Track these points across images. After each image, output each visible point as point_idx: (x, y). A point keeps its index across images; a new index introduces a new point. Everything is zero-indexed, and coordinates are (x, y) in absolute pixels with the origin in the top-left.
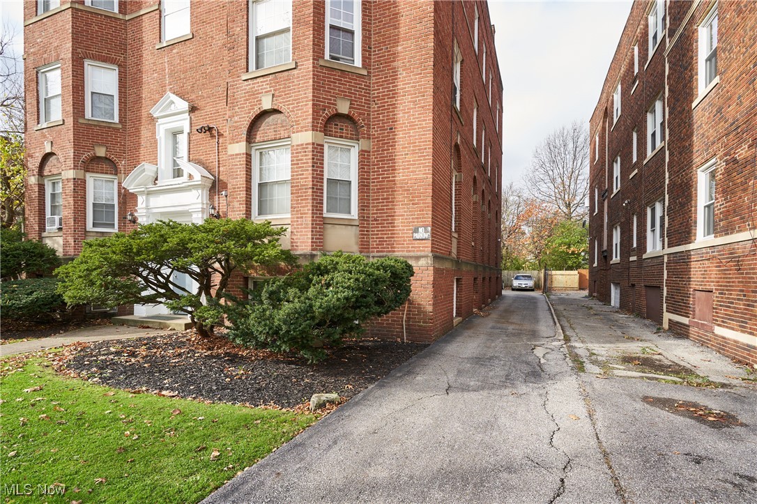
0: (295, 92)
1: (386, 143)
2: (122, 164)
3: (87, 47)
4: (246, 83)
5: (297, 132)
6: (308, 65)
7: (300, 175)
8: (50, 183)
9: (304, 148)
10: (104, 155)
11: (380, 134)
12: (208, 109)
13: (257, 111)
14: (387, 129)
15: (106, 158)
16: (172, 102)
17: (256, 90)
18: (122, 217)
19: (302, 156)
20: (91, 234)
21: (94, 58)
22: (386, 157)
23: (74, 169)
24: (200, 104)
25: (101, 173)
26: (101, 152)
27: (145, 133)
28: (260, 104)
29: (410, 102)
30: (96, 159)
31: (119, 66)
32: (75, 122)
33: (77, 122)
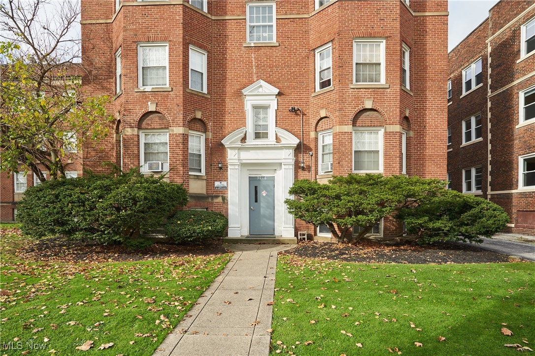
0: (388, 102)
1: (422, 134)
2: (210, 125)
3: (191, 36)
4: (352, 90)
5: (389, 124)
6: (397, 88)
7: (392, 149)
8: (143, 134)
9: (394, 134)
10: (200, 118)
11: (418, 129)
12: (293, 96)
13: (360, 107)
14: (422, 127)
15: (200, 120)
16: (261, 86)
17: (360, 96)
18: (209, 165)
19: (393, 138)
20: (191, 177)
21: (195, 44)
22: (422, 141)
23: (183, 127)
24: (286, 91)
25: (197, 131)
26: (199, 115)
27: (230, 104)
28: (363, 104)
29: (436, 114)
30: (195, 119)
31: (208, 52)
32: (184, 91)
33: (185, 91)
